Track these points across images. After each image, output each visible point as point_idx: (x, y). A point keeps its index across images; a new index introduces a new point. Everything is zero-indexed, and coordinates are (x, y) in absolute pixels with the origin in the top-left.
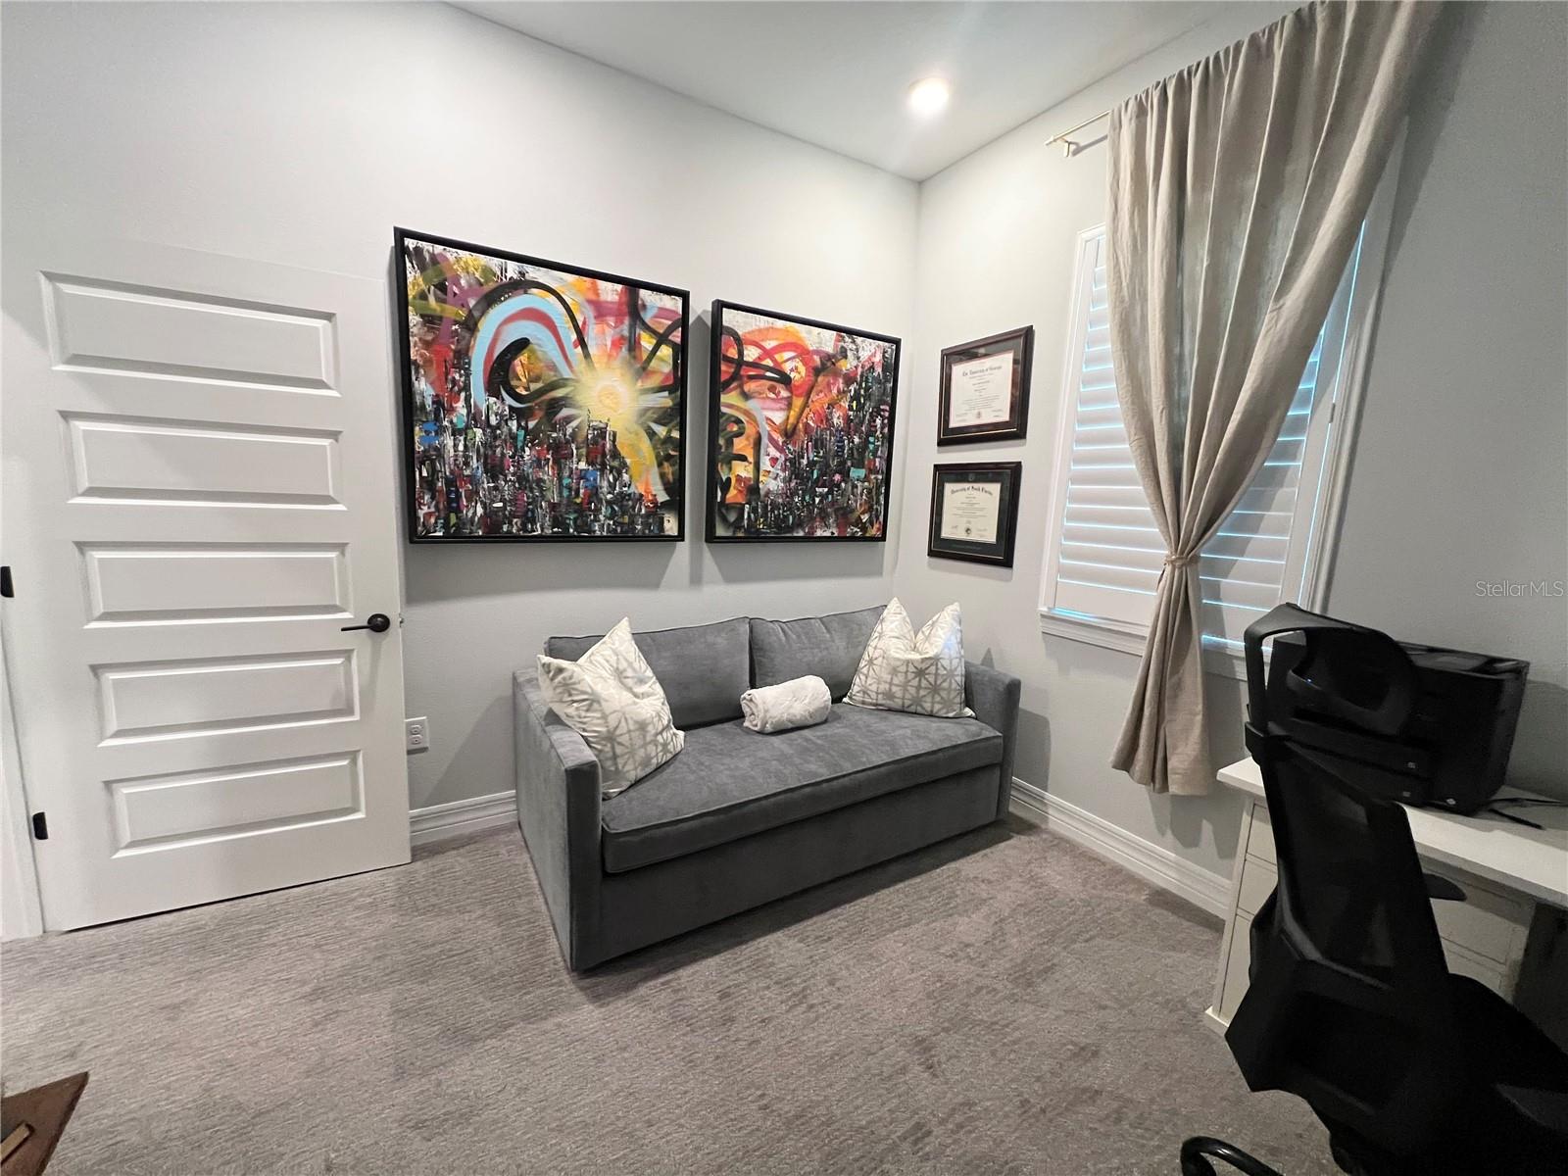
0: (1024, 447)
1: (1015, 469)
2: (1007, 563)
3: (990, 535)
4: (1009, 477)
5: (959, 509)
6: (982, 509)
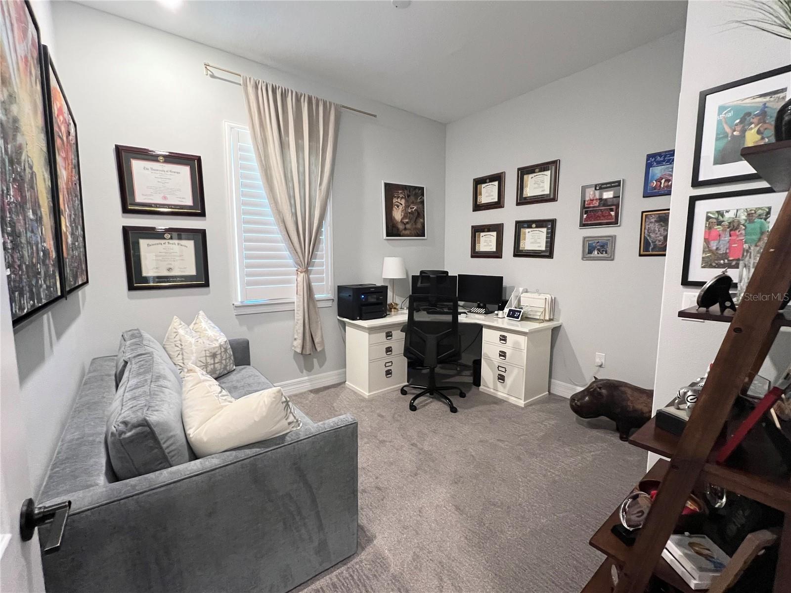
0: (205, 221)
1: (203, 233)
2: (207, 285)
3: (192, 271)
4: (200, 237)
5: (157, 256)
6: (180, 256)
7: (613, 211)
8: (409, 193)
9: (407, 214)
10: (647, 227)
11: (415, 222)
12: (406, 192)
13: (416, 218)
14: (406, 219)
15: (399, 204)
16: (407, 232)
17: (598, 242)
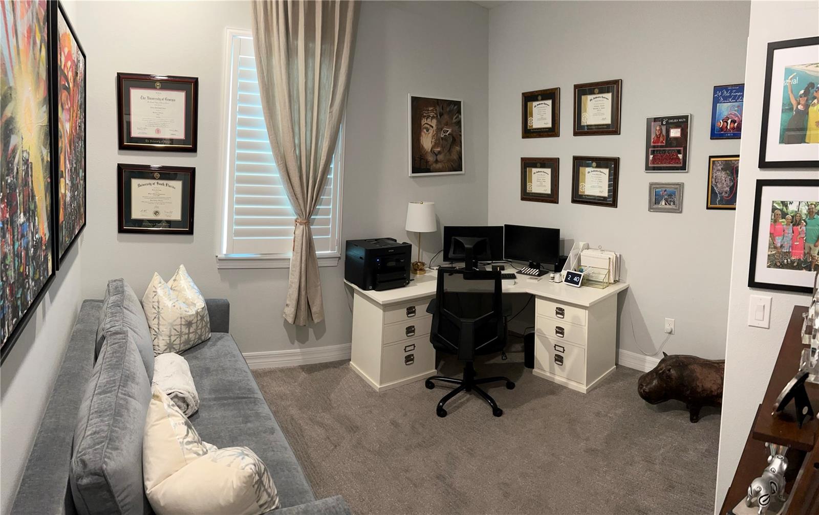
0: (196, 158)
1: (192, 172)
2: (191, 232)
3: (176, 215)
4: (188, 176)
5: (146, 197)
6: (168, 198)
7: (680, 154)
8: (441, 110)
9: (439, 139)
10: (715, 175)
11: (450, 151)
12: (438, 108)
13: (451, 145)
14: (438, 147)
15: (429, 126)
16: (439, 166)
17: (665, 191)
